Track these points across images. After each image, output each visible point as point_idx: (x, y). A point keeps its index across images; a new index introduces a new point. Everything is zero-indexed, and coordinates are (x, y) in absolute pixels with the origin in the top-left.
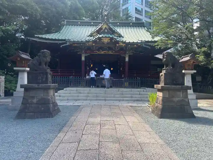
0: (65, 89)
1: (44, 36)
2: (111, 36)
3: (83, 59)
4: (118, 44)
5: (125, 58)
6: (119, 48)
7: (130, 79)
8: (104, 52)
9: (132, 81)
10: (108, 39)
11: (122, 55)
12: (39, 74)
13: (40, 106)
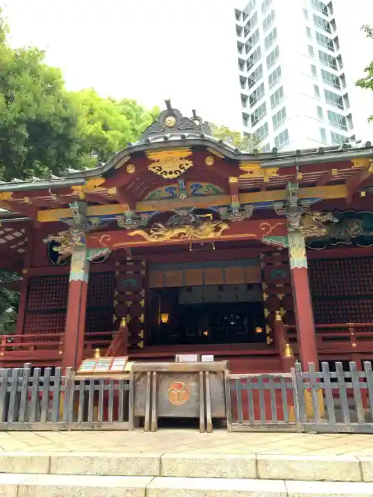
3: (78, 273)
4: (238, 172)
7: (332, 368)
8: (177, 231)
9: (348, 380)
10: (177, 154)
11: (268, 240)
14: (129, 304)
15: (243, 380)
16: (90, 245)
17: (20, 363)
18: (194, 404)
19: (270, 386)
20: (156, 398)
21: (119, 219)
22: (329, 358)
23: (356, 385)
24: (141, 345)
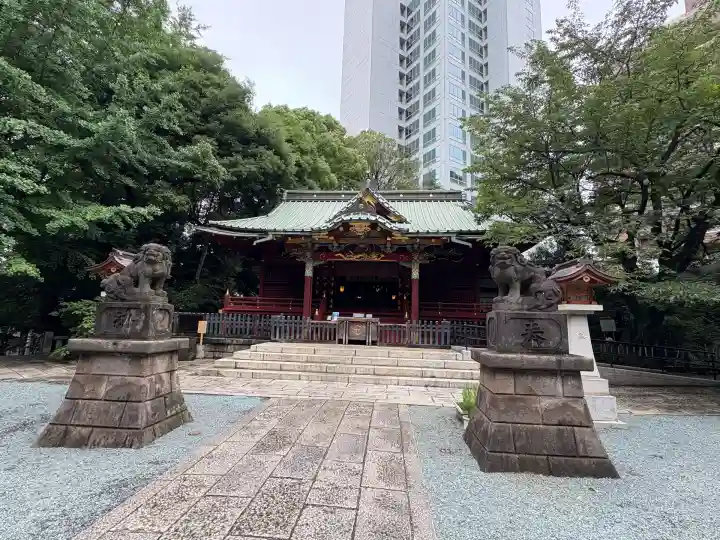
0: (253, 347)
1: (229, 223)
2: (373, 218)
3: (309, 273)
4: (391, 236)
5: (410, 271)
6: (396, 247)
7: (423, 323)
8: (359, 256)
9: (429, 328)
10: (364, 224)
11: (402, 264)
12: (129, 309)
13: (113, 407)
14: (325, 284)
15: (386, 326)
16: (315, 258)
17: (279, 313)
18: (364, 335)
19: (396, 329)
20: (348, 331)
21: (330, 246)
22: (422, 318)
23: (431, 330)
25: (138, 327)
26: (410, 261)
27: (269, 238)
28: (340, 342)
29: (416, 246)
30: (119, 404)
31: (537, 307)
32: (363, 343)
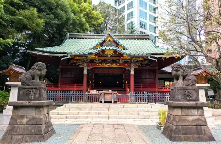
0: (64, 105)
1: (44, 49)
2: (115, 48)
3: (85, 72)
4: (123, 56)
5: (130, 71)
6: (123, 61)
7: (136, 93)
8: (108, 65)
9: (138, 95)
10: (111, 51)
11: (126, 68)
12: (32, 89)
13: (30, 127)
14: (90, 77)
15: (120, 95)
16: (88, 66)
18: (111, 99)
20: (104, 97)
21: (95, 60)
22: (135, 91)
24: (93, 87)
25: (37, 96)
26: (130, 66)
27: (69, 57)
28: (101, 102)
29: (132, 60)
30: (33, 126)
31: (188, 85)
32: (111, 102)
